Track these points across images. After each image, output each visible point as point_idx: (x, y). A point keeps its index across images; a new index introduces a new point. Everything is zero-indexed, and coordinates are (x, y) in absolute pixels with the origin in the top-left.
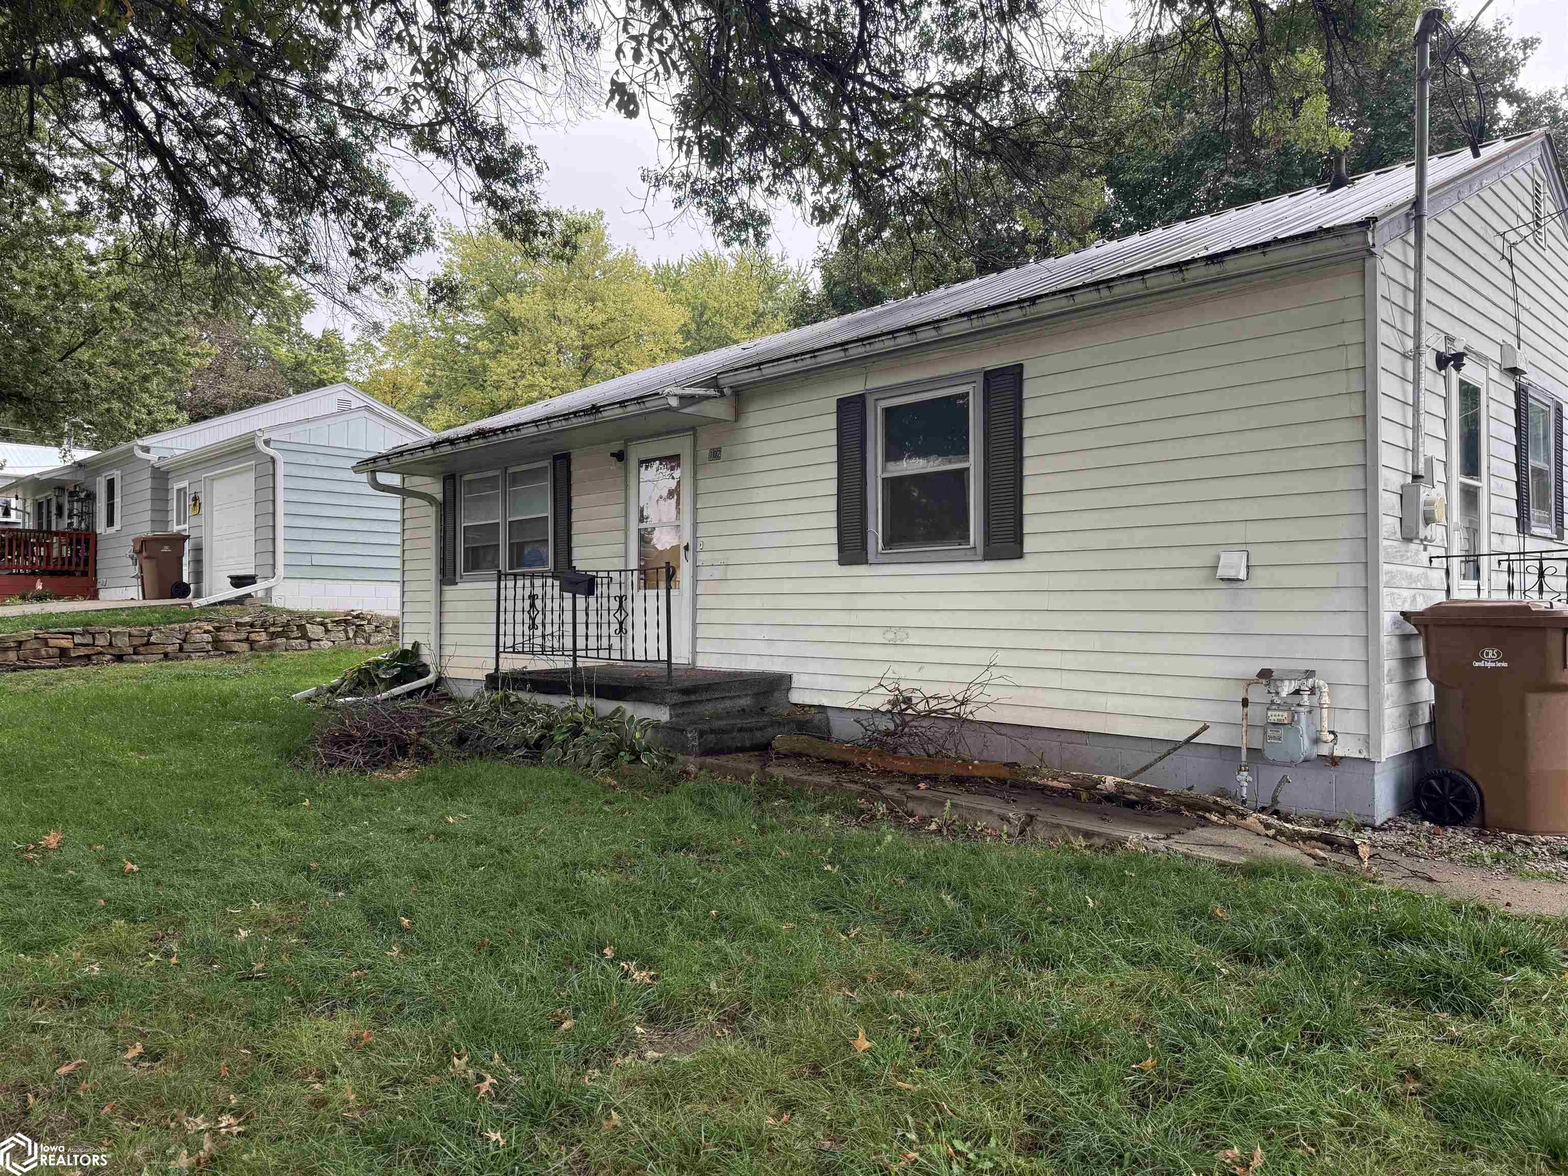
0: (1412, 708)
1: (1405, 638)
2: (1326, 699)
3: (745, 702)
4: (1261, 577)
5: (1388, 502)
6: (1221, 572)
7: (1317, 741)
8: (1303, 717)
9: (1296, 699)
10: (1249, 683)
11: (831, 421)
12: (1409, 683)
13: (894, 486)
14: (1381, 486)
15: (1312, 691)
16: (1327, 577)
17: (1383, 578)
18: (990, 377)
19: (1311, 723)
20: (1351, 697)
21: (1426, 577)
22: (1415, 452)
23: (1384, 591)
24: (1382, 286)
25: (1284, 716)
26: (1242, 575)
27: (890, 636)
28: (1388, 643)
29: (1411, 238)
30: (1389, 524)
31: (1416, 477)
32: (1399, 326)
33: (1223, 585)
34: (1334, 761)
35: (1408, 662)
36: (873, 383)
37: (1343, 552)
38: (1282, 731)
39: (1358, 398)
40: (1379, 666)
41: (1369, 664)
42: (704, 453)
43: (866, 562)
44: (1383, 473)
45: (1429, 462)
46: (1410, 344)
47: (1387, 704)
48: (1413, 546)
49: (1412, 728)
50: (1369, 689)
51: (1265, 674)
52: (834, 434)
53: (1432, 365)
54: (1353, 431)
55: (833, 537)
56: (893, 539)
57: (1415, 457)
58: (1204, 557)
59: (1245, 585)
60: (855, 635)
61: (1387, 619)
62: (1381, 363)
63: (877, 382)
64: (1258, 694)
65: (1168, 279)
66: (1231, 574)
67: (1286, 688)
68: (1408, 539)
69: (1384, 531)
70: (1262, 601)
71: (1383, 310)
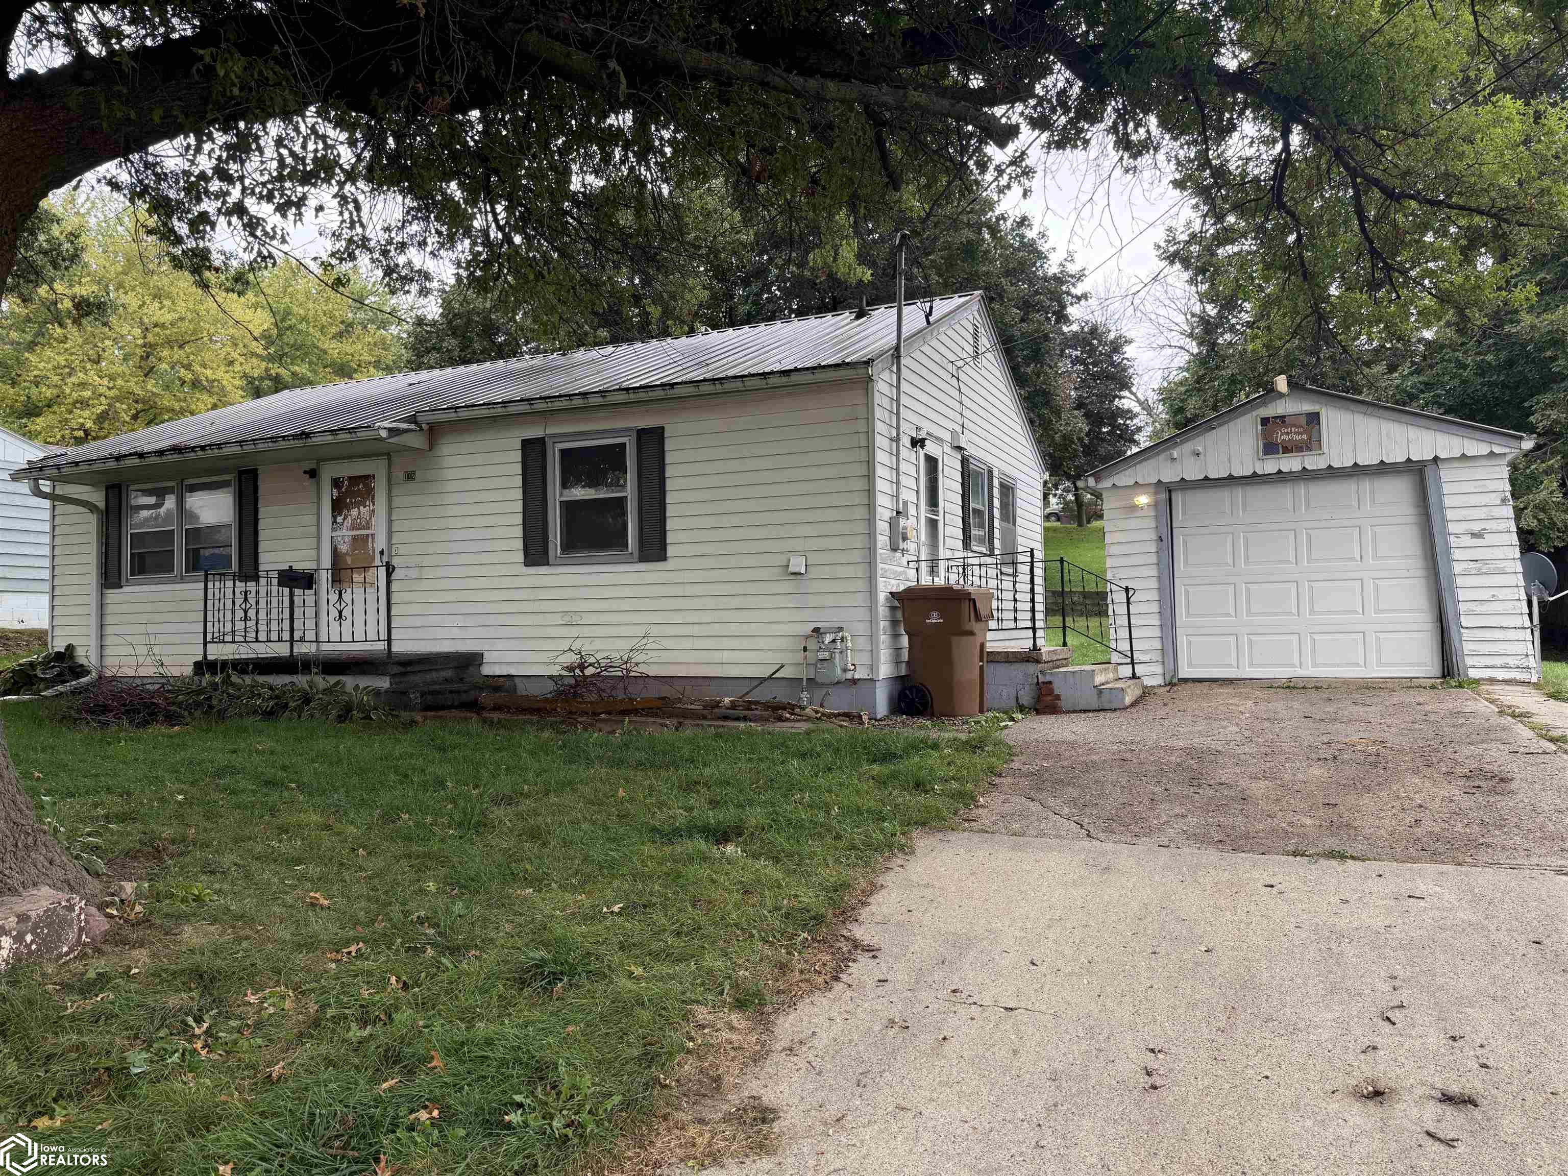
0: (898, 650)
1: (893, 609)
2: (849, 644)
3: (448, 674)
4: (814, 572)
5: (882, 527)
6: (792, 569)
7: (845, 670)
8: (837, 655)
9: (832, 646)
10: (807, 637)
11: (517, 456)
12: (896, 636)
13: (569, 507)
14: (878, 517)
15: (842, 639)
16: (850, 571)
17: (879, 572)
18: (642, 434)
19: (842, 659)
20: (863, 643)
21: (905, 573)
22: (897, 497)
23: (880, 580)
24: (878, 398)
25: (826, 655)
26: (803, 571)
27: (567, 618)
28: (882, 610)
29: (895, 368)
30: (882, 540)
31: (898, 513)
32: (888, 421)
33: (792, 577)
34: (854, 681)
35: (894, 623)
36: (550, 431)
37: (856, 556)
38: (826, 664)
39: (865, 465)
40: (877, 624)
41: (873, 622)
42: (399, 475)
43: (548, 564)
44: (879, 510)
45: (905, 504)
46: (894, 433)
47: (882, 646)
48: (898, 554)
49: (897, 663)
50: (872, 638)
51: (816, 630)
52: (519, 466)
53: (909, 445)
54: (861, 484)
55: (519, 544)
56: (569, 546)
57: (897, 501)
58: (780, 560)
59: (805, 577)
60: (539, 620)
61: (882, 597)
62: (877, 444)
63: (553, 429)
64: (812, 645)
65: (758, 383)
66: (796, 570)
67: (828, 638)
68: (894, 549)
69: (879, 545)
70: (815, 586)
71: (878, 413)
